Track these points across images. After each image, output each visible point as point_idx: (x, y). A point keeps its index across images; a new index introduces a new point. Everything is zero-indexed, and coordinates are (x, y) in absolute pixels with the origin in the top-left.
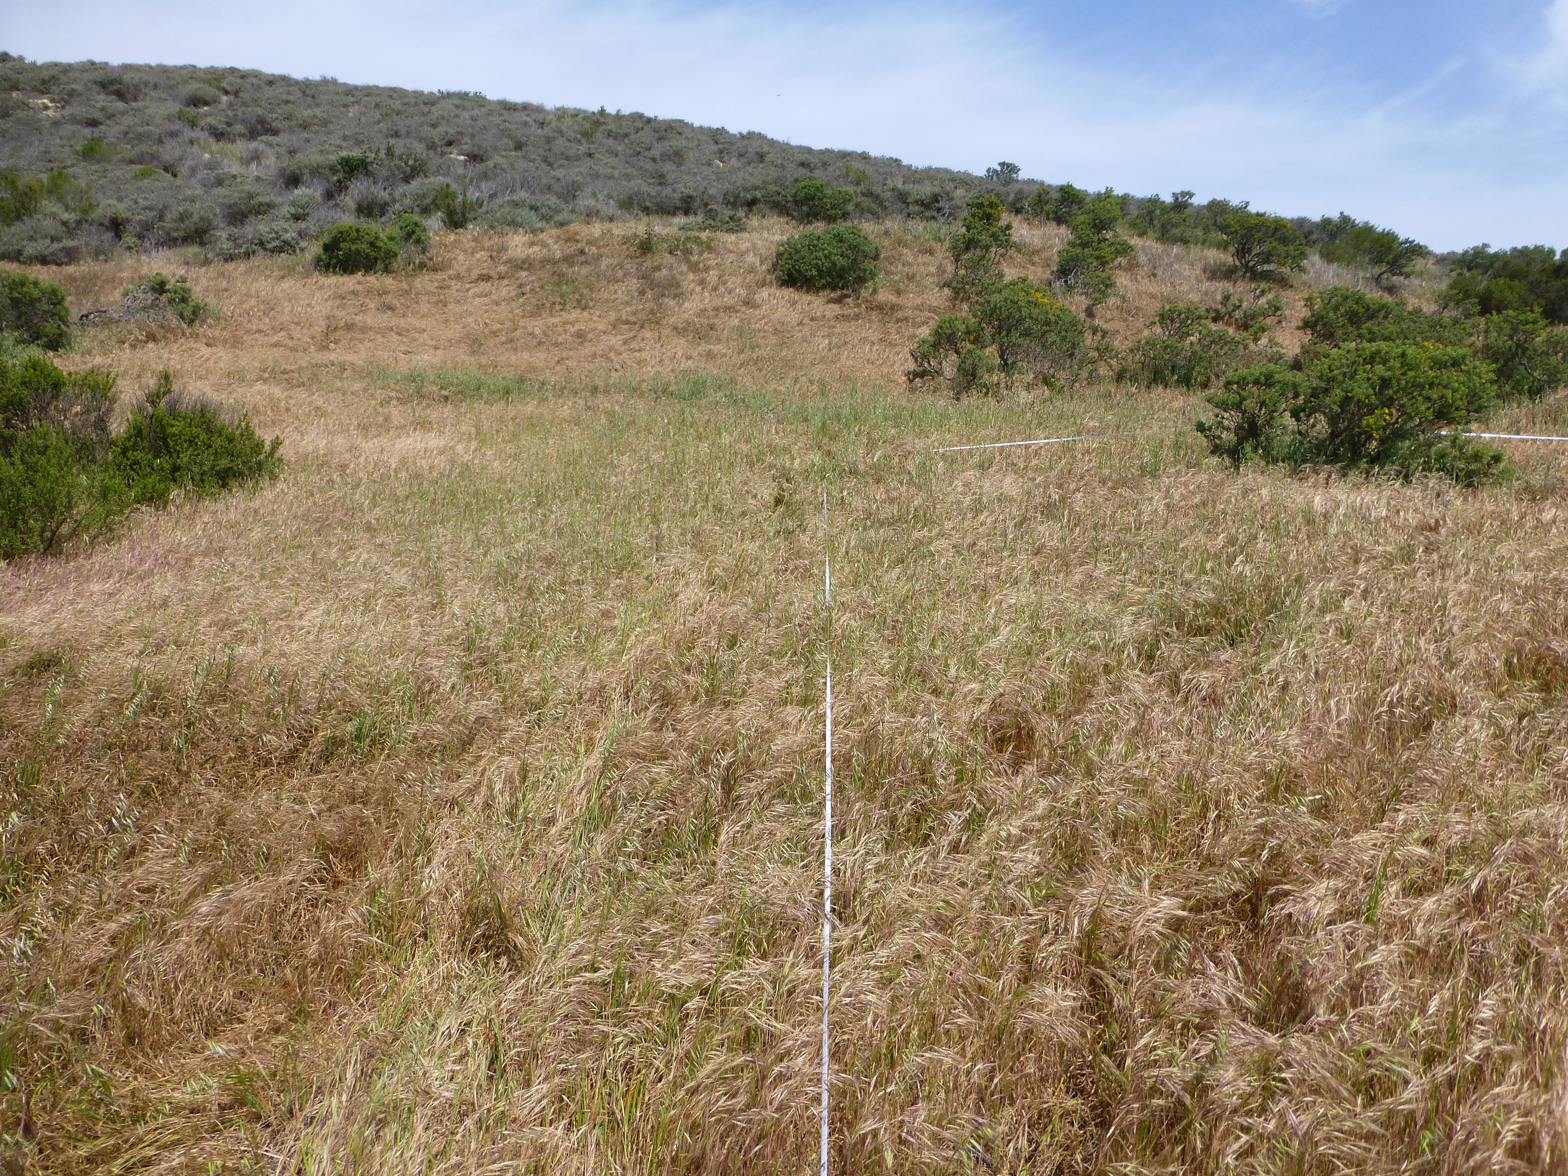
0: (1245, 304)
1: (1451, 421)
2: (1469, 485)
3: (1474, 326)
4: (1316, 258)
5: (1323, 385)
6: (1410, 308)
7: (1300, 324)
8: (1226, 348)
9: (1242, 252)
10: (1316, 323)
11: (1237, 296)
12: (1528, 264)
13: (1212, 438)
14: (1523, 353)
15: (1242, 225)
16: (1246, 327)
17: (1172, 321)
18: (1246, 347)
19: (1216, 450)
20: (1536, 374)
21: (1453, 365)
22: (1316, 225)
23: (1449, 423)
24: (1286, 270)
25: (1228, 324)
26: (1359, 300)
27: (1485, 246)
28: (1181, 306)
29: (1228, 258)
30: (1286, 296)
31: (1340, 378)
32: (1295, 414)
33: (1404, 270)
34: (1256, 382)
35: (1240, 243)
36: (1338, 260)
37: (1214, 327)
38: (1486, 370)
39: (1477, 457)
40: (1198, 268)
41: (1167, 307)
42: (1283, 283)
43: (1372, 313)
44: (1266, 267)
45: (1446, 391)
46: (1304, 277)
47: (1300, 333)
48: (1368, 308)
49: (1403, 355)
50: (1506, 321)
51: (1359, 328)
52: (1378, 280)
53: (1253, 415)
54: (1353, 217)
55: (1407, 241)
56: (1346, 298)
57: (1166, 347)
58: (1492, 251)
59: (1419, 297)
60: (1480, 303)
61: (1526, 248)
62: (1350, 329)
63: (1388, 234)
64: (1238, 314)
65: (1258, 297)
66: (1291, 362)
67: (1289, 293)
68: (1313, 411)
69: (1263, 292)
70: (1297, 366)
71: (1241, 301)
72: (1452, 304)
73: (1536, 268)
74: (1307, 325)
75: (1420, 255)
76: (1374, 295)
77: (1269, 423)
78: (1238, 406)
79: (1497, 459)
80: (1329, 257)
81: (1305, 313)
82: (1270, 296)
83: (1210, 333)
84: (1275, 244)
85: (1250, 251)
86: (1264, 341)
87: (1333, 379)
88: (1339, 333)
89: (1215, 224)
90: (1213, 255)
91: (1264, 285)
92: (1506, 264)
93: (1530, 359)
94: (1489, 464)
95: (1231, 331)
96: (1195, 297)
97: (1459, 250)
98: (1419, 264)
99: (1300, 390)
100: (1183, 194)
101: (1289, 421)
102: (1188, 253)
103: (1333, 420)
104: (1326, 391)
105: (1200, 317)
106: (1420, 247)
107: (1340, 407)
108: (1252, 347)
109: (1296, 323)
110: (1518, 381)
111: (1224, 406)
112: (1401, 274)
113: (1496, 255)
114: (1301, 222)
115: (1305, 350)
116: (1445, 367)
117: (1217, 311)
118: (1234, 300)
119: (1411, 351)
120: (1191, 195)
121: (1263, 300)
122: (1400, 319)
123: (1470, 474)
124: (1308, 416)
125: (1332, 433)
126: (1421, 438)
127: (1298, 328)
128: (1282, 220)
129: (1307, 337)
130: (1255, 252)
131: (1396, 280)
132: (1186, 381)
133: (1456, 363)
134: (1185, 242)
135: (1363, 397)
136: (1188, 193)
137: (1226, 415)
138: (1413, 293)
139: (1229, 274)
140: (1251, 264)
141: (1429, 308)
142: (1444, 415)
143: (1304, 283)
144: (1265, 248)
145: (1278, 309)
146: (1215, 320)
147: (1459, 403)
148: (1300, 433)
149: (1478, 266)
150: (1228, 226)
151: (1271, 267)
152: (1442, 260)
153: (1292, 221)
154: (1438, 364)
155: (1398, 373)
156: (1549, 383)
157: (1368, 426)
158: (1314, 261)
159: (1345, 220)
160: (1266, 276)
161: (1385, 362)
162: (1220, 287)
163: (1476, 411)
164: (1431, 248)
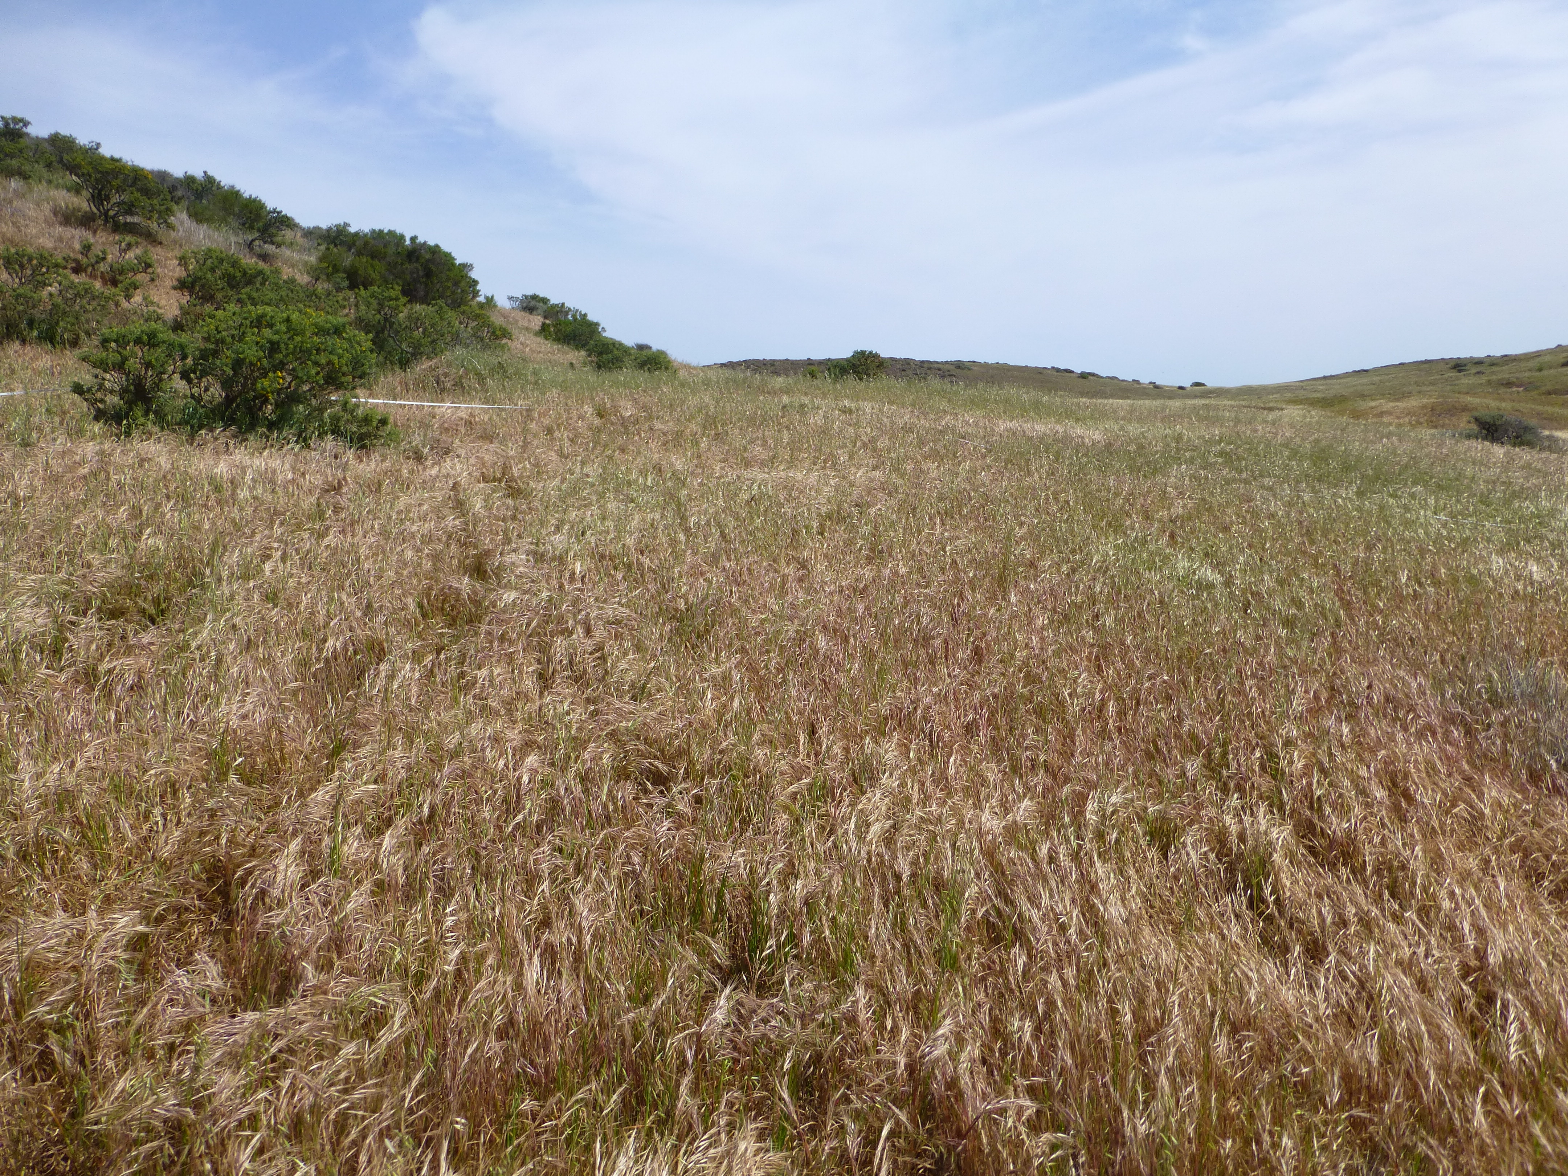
0: (109, 257)
1: (339, 386)
2: (363, 447)
3: (345, 299)
4: (184, 216)
5: (213, 346)
6: (285, 277)
7: (175, 283)
8: (95, 303)
9: (98, 198)
10: (193, 284)
11: (100, 247)
12: (385, 246)
13: (93, 402)
14: (391, 327)
15: (95, 169)
16: (115, 283)
17: (22, 266)
18: (117, 304)
19: (99, 415)
20: (404, 346)
21: (335, 333)
22: (178, 180)
23: (337, 389)
24: (154, 226)
25: (93, 276)
26: (235, 264)
27: (346, 225)
28: (30, 250)
29: (82, 203)
30: (156, 254)
31: (229, 340)
32: (185, 376)
33: (275, 239)
34: (138, 341)
35: (94, 188)
36: (209, 220)
37: (76, 279)
38: (365, 340)
39: (366, 420)
40: (47, 208)
41: (13, 250)
42: (152, 239)
43: (249, 278)
44: (129, 219)
45: (332, 357)
46: (173, 234)
47: (176, 294)
48: (245, 273)
49: (288, 320)
50: (373, 296)
51: (239, 293)
52: (250, 245)
53: (139, 376)
54: (218, 178)
55: (274, 211)
56: (221, 261)
57: (18, 296)
58: (352, 230)
59: (293, 266)
60: (348, 278)
61: (381, 231)
62: (230, 293)
63: (255, 200)
64: (103, 267)
65: (125, 251)
66: (170, 323)
67: (159, 249)
68: (204, 374)
69: (129, 246)
70: (178, 327)
71: (104, 252)
72: (324, 277)
73: (391, 250)
74: (182, 285)
75: (288, 226)
76: (249, 261)
77: (157, 386)
78: (120, 367)
79: (384, 422)
80: (197, 216)
81: (180, 272)
82: (138, 251)
83: (72, 286)
84: (137, 195)
85: (108, 198)
86: (137, 299)
87: (223, 341)
88: (219, 296)
89: (61, 161)
90: (64, 198)
91: (129, 238)
92: (366, 244)
93: (397, 332)
94: (377, 427)
95: (98, 285)
96: (47, 243)
97: (324, 226)
98: (288, 234)
99: (188, 351)
100: (16, 120)
101: (180, 384)
102: (31, 190)
103: (226, 384)
104: (215, 353)
105: (57, 265)
106: (288, 219)
107: (233, 369)
108: (125, 304)
109: (169, 283)
110: (389, 352)
111: (103, 365)
112: (272, 243)
113: (357, 234)
114: (163, 176)
115: (185, 312)
116: (328, 334)
117: (76, 261)
118: (97, 250)
119: (295, 316)
120: (26, 124)
121: (130, 255)
122: (277, 287)
123: (361, 438)
124: (200, 379)
125: (227, 396)
126: (314, 402)
127: (175, 288)
128: (142, 170)
129: (185, 299)
130: (113, 200)
131: (270, 248)
132: (49, 337)
133: (338, 331)
134: (25, 177)
135: (254, 360)
136: (21, 120)
137: (108, 376)
138: (285, 262)
139: (86, 221)
140: (111, 213)
141: (303, 279)
142: (333, 380)
143: (175, 242)
144: (126, 197)
145: (148, 265)
146: (77, 270)
147: (344, 369)
148: (193, 396)
149: (342, 243)
150: (78, 166)
151: (135, 219)
152: (310, 233)
153: (152, 172)
154: (321, 331)
155: (285, 337)
156: (414, 355)
157: (263, 389)
158: (181, 218)
159: (210, 181)
160: (131, 229)
161: (271, 326)
162: (76, 236)
163: (361, 377)
164: (297, 221)
